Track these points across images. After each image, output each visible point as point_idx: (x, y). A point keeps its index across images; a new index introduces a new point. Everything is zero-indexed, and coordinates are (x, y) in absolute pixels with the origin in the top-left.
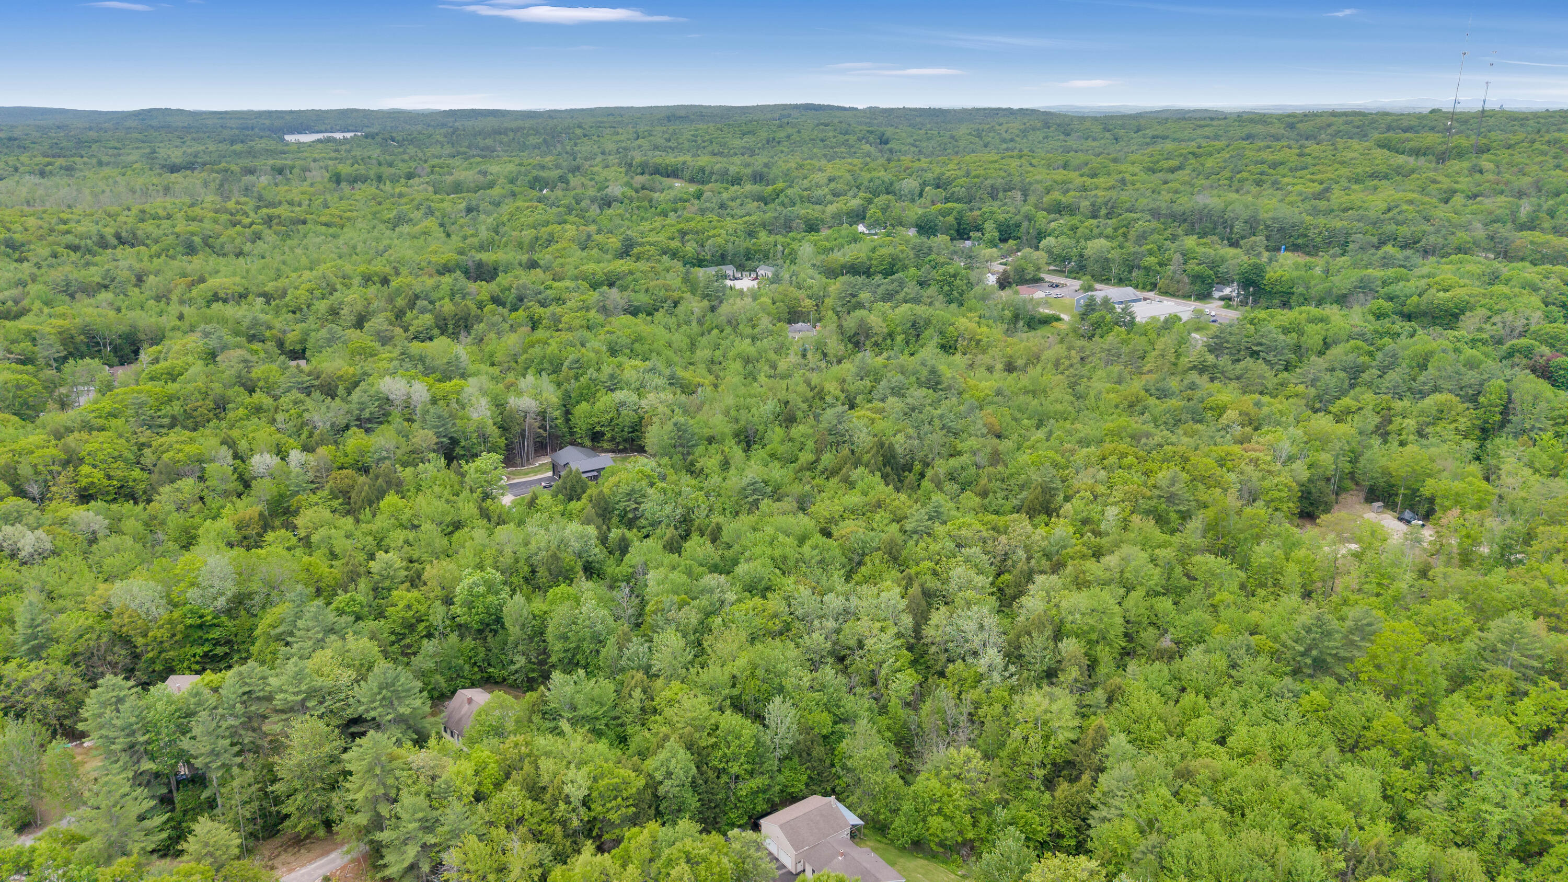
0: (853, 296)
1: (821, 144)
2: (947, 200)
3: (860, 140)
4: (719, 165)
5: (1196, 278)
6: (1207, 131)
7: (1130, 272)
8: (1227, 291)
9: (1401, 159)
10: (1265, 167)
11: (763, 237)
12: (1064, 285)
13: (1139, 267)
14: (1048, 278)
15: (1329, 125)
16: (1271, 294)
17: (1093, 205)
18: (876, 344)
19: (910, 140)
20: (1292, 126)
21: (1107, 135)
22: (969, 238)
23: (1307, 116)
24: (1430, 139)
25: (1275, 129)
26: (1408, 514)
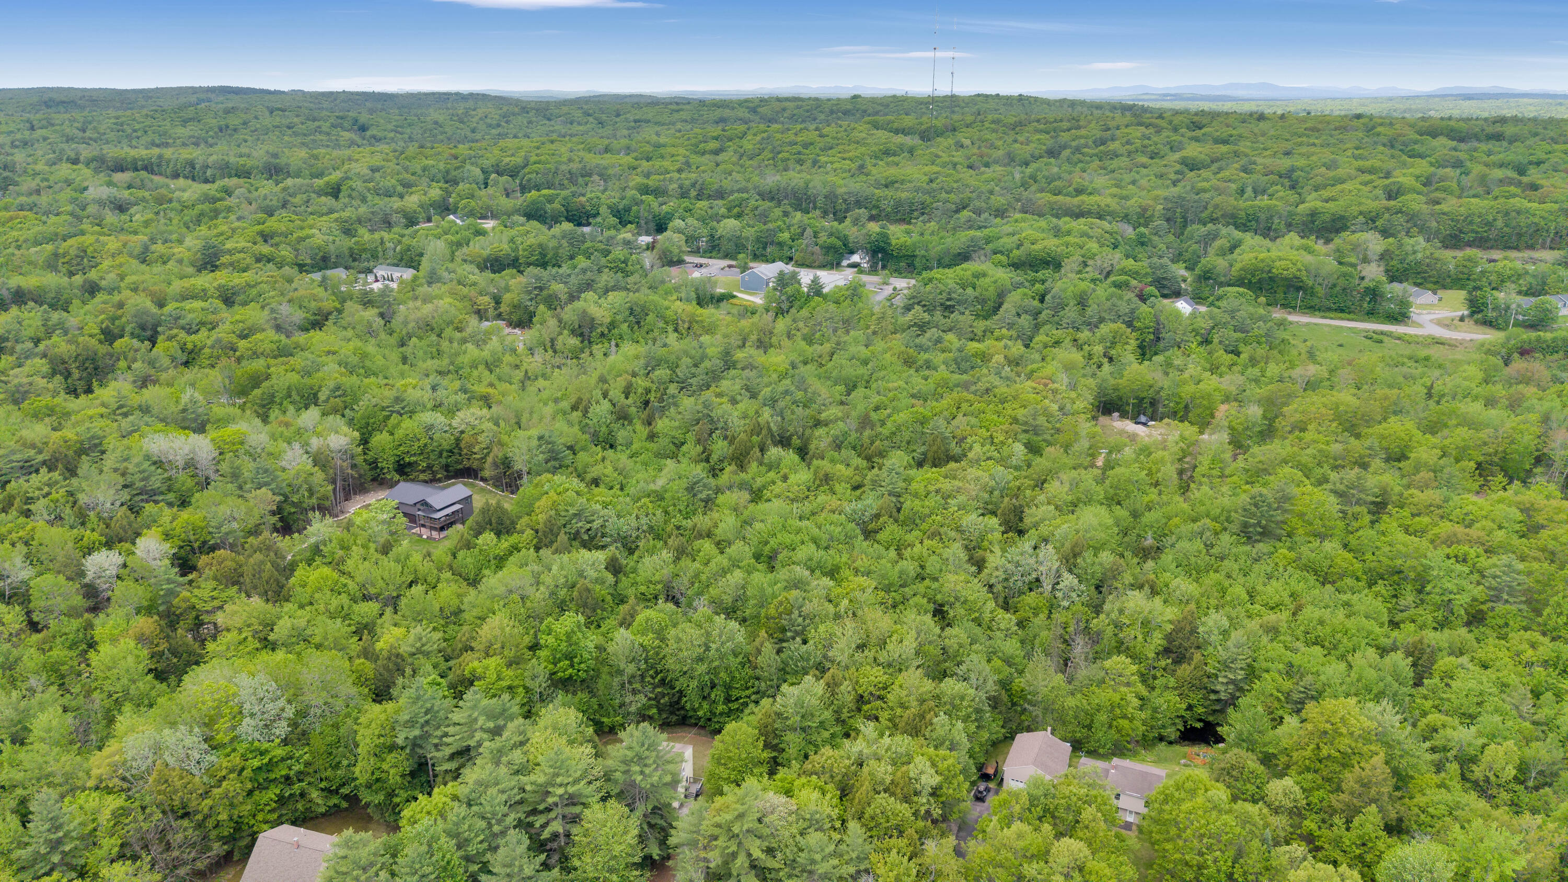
0: (541, 289)
1: (290, 132)
2: (524, 189)
3: (334, 126)
4: (214, 157)
5: (828, 249)
6: (684, 115)
7: (764, 248)
8: (856, 258)
9: (900, 139)
10: (800, 148)
11: (365, 235)
12: (707, 266)
13: (772, 243)
14: (688, 259)
15: (784, 110)
16: (898, 258)
17: (681, 187)
18: (602, 335)
19: (390, 127)
20: (754, 110)
21: (591, 119)
22: (589, 224)
23: (763, 101)
24: (908, 121)
25: (742, 113)
26: (1143, 419)
